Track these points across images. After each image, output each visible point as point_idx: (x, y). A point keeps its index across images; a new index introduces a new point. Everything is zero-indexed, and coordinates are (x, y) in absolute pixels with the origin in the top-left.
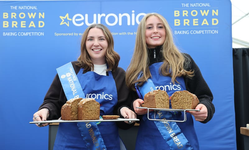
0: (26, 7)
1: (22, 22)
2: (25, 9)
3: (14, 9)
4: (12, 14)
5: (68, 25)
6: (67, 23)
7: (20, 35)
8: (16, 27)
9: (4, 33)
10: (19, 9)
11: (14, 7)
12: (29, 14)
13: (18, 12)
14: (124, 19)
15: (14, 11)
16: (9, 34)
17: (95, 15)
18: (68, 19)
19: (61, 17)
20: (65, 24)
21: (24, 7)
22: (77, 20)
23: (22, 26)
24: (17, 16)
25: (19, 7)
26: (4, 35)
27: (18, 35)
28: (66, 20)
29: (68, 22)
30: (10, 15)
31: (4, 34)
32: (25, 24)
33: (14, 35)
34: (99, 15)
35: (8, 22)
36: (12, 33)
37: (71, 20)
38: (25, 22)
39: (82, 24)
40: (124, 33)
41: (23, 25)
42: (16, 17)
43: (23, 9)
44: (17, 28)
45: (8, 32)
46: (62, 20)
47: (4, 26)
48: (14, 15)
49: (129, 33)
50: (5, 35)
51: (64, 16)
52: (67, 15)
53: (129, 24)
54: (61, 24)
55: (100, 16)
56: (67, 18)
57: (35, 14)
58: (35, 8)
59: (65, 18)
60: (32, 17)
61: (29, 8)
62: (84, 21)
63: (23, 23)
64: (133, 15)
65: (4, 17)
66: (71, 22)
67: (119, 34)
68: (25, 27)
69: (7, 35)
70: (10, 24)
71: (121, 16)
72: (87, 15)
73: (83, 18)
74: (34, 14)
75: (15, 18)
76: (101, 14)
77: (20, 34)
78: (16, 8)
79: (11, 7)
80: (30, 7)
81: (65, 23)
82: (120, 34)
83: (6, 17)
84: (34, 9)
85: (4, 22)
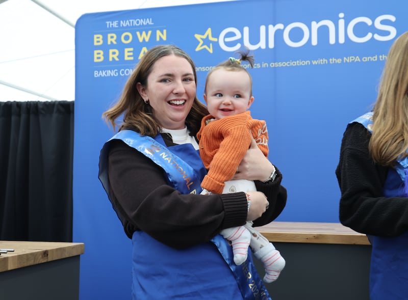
0: (133, 22)
1: (126, 50)
2: (131, 25)
3: (112, 26)
4: (109, 35)
5: (211, 51)
6: (209, 47)
7: (123, 75)
8: (117, 59)
9: (95, 72)
10: (121, 25)
11: (112, 23)
12: (138, 33)
13: (119, 31)
14: (323, 31)
15: (112, 30)
16: (104, 73)
17: (263, 28)
18: (211, 38)
19: (198, 37)
20: (205, 49)
21: (130, 22)
22: (227, 40)
23: (126, 58)
24: (118, 40)
25: (121, 22)
26: (95, 76)
27: (119, 74)
28: (207, 42)
29: (211, 45)
30: (105, 39)
31: (95, 74)
32: (131, 54)
33: (112, 75)
34: (271, 27)
35: (102, 52)
36: (109, 71)
37: (215, 40)
38: (131, 49)
39: (238, 46)
40: (323, 61)
41: (129, 56)
42: (116, 41)
43: (128, 25)
44: (117, 61)
45: (102, 69)
46: (199, 42)
47: (96, 60)
48: (112, 39)
49: (332, 60)
50: (98, 76)
51: (203, 34)
52: (209, 31)
53: (332, 41)
54: (198, 49)
55: (272, 30)
56: (208, 36)
57: (150, 32)
58: (149, 22)
59: (204, 37)
60: (144, 39)
61: (138, 22)
62: (241, 41)
63: (129, 52)
64: (341, 23)
65: (96, 44)
66: (216, 45)
67: (311, 63)
68: (132, 58)
69: (101, 76)
70: (106, 55)
71: (315, 26)
72: (246, 30)
73: (238, 36)
74: (147, 34)
75: (115, 43)
76: (274, 25)
77: (123, 72)
78: (115, 24)
79: (108, 23)
80: (141, 22)
81: (205, 47)
82: (315, 62)
83: (98, 42)
84: (148, 24)
85: (96, 52)
